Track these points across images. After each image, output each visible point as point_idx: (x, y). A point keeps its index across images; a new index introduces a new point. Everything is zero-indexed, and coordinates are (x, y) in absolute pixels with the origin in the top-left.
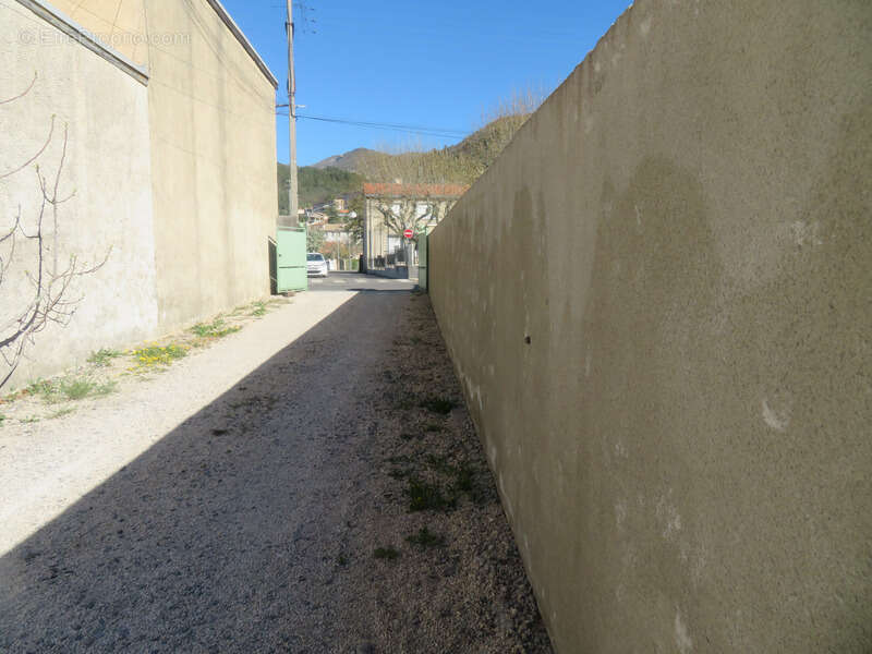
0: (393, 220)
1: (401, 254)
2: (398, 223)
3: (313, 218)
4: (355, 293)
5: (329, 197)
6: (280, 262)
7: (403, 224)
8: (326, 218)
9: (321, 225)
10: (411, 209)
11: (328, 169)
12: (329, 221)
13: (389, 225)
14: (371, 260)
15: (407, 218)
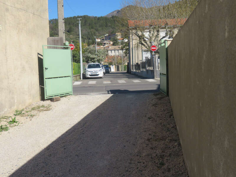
0: (145, 40)
1: (150, 62)
2: (148, 43)
3: (105, 44)
4: (111, 95)
5: (114, 32)
6: (46, 74)
7: (151, 43)
8: (112, 43)
9: (108, 47)
10: (156, 33)
11: (113, 17)
12: (113, 45)
13: (142, 44)
14: (133, 65)
15: (153, 38)
